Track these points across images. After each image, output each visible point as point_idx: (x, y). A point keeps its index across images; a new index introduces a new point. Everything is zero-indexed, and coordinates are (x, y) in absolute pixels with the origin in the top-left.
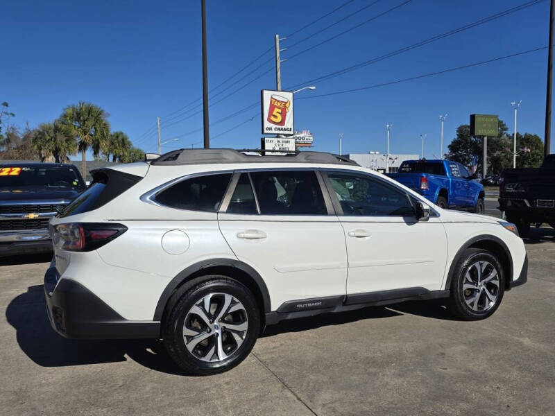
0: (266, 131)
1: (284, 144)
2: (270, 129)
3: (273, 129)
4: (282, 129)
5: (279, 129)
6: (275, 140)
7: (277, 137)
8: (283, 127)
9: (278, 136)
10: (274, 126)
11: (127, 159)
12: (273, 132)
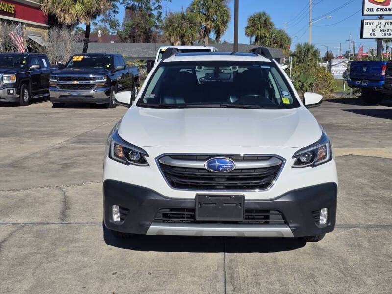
0: (366, 13)
1: (386, 25)
2: (372, 10)
3: (375, 10)
4: (386, 10)
5: (382, 10)
6: (376, 22)
7: (379, 18)
8: (387, 7)
9: (381, 17)
10: (375, 7)
11: (268, 40)
12: (375, 13)
